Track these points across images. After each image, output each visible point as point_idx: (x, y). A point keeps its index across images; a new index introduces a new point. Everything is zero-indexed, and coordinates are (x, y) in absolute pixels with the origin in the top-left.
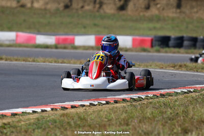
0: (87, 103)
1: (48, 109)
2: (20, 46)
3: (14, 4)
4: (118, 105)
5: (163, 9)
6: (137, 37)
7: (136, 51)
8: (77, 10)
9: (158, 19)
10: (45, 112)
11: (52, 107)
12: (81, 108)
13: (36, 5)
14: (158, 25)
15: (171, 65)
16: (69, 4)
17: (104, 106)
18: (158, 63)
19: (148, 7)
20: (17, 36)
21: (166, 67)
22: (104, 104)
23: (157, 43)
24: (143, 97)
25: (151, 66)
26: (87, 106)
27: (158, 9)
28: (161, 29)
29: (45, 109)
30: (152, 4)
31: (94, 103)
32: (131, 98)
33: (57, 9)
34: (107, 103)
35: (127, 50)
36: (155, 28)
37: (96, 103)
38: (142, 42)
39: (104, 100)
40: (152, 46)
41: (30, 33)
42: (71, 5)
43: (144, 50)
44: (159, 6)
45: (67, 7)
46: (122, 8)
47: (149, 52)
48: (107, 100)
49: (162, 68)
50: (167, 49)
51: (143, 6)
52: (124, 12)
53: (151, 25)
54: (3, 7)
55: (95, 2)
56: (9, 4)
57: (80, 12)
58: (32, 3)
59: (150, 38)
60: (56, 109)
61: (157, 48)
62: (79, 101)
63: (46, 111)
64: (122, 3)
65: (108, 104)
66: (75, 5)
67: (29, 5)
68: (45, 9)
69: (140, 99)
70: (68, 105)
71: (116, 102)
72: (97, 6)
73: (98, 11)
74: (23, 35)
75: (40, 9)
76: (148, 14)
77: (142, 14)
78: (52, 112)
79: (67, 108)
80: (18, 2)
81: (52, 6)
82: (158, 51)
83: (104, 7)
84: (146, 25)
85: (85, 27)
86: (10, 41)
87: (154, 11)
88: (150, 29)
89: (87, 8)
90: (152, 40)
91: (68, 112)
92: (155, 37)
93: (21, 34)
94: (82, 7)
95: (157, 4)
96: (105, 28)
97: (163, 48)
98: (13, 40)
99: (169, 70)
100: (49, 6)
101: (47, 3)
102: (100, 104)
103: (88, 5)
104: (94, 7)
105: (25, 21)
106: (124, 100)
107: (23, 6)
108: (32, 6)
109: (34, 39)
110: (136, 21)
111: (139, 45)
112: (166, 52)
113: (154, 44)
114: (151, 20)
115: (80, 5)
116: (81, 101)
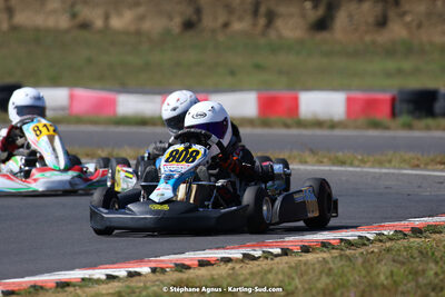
0: (236, 254)
1: (145, 270)
2: (79, 120)
3: (64, 22)
4: (310, 257)
5: (419, 26)
6: (358, 95)
7: (357, 128)
8: (213, 31)
9: (409, 50)
10: (137, 278)
11: (153, 265)
12: (223, 266)
13: (117, 23)
14: (407, 65)
15: (438, 159)
16: (194, 18)
17: (277, 259)
18: (408, 156)
19: (382, 23)
20: (72, 97)
21: (427, 164)
22: (277, 256)
23: (405, 106)
24: (371, 237)
25: (390, 162)
26: (237, 260)
27: (407, 26)
28: (416, 72)
29: (138, 270)
30: (392, 14)
31: (252, 253)
32: (342, 240)
33: (167, 32)
34: (285, 252)
35: (333, 125)
36: (400, 72)
37: (258, 253)
38: (370, 105)
39: (277, 247)
40: (393, 114)
41: (103, 89)
42: (200, 20)
43: (376, 125)
44: (408, 18)
45: (189, 25)
46: (322, 25)
47: (387, 128)
48: (285, 245)
49: (417, 167)
50: (430, 121)
51: (371, 20)
52: (324, 35)
53: (391, 65)
54: (37, 30)
55: (255, 13)
56: (51, 22)
57: (221, 38)
58: (107, 17)
59: (387, 96)
60: (163, 270)
61: (405, 119)
62: (218, 248)
63: (139, 274)
64: (321, 12)
65: (286, 255)
66: (208, 22)
67: (99, 23)
68: (138, 33)
69: (363, 241)
70: (192, 259)
71: (306, 249)
72: (262, 21)
73: (264, 34)
74: (86, 96)
75: (126, 33)
76: (383, 37)
77: (368, 38)
78: (153, 277)
79: (188, 267)
80: (74, 16)
81: (154, 25)
82: (409, 127)
83: (279, 23)
84: (377, 65)
85: (232, 73)
86: (55, 109)
87: (397, 31)
88: (389, 75)
89: (237, 26)
90: (393, 100)
91: (192, 276)
92: (401, 92)
93: (80, 92)
94: (226, 25)
95: (404, 14)
96: (280, 72)
97: (419, 118)
98: (63, 109)
99: (434, 170)
100: (147, 25)
101: (142, 18)
102: (267, 255)
103: (240, 19)
104: (254, 25)
105: (89, 61)
106: (325, 245)
107: (85, 26)
108: (107, 26)
109: (113, 103)
110: (356, 54)
111: (362, 112)
112: (428, 128)
113: (397, 110)
114: (390, 51)
115: (221, 20)
116: (224, 248)
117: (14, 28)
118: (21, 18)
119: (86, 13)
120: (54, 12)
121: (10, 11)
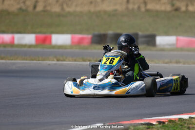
3: (168, 8)
13: (191, 8)
20: (177, 40)
54: (157, 11)
56: (163, 8)
58: (187, 6)
67: (183, 9)
74: (184, 40)
80: (173, 5)
86: (170, 45)
93: (181, 38)
98: (173, 45)
105: (180, 24)
107: (177, 10)
108: (187, 11)
117: (147, 11)
118: (150, 6)
119: (178, 4)
120: (164, 4)
121: (145, 3)
